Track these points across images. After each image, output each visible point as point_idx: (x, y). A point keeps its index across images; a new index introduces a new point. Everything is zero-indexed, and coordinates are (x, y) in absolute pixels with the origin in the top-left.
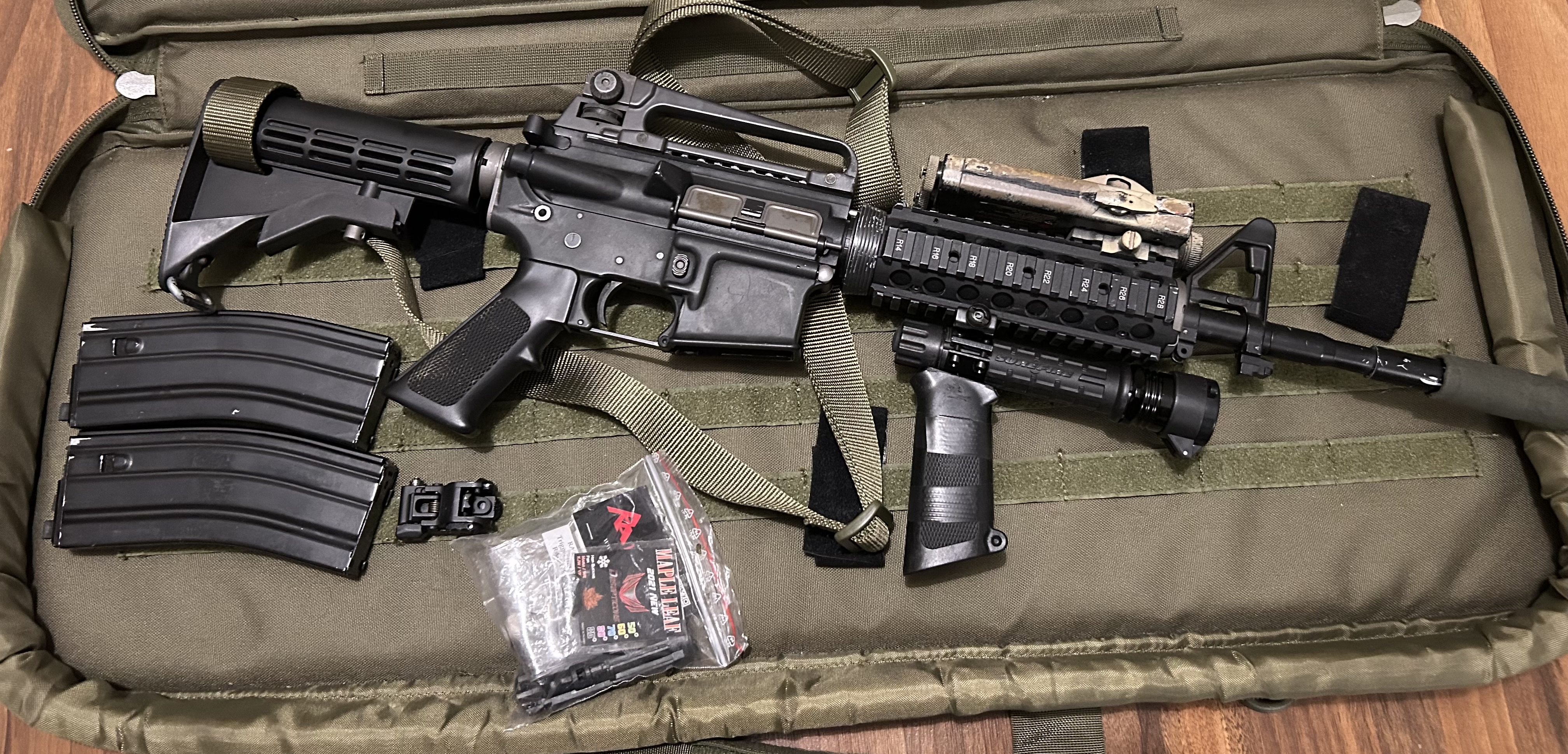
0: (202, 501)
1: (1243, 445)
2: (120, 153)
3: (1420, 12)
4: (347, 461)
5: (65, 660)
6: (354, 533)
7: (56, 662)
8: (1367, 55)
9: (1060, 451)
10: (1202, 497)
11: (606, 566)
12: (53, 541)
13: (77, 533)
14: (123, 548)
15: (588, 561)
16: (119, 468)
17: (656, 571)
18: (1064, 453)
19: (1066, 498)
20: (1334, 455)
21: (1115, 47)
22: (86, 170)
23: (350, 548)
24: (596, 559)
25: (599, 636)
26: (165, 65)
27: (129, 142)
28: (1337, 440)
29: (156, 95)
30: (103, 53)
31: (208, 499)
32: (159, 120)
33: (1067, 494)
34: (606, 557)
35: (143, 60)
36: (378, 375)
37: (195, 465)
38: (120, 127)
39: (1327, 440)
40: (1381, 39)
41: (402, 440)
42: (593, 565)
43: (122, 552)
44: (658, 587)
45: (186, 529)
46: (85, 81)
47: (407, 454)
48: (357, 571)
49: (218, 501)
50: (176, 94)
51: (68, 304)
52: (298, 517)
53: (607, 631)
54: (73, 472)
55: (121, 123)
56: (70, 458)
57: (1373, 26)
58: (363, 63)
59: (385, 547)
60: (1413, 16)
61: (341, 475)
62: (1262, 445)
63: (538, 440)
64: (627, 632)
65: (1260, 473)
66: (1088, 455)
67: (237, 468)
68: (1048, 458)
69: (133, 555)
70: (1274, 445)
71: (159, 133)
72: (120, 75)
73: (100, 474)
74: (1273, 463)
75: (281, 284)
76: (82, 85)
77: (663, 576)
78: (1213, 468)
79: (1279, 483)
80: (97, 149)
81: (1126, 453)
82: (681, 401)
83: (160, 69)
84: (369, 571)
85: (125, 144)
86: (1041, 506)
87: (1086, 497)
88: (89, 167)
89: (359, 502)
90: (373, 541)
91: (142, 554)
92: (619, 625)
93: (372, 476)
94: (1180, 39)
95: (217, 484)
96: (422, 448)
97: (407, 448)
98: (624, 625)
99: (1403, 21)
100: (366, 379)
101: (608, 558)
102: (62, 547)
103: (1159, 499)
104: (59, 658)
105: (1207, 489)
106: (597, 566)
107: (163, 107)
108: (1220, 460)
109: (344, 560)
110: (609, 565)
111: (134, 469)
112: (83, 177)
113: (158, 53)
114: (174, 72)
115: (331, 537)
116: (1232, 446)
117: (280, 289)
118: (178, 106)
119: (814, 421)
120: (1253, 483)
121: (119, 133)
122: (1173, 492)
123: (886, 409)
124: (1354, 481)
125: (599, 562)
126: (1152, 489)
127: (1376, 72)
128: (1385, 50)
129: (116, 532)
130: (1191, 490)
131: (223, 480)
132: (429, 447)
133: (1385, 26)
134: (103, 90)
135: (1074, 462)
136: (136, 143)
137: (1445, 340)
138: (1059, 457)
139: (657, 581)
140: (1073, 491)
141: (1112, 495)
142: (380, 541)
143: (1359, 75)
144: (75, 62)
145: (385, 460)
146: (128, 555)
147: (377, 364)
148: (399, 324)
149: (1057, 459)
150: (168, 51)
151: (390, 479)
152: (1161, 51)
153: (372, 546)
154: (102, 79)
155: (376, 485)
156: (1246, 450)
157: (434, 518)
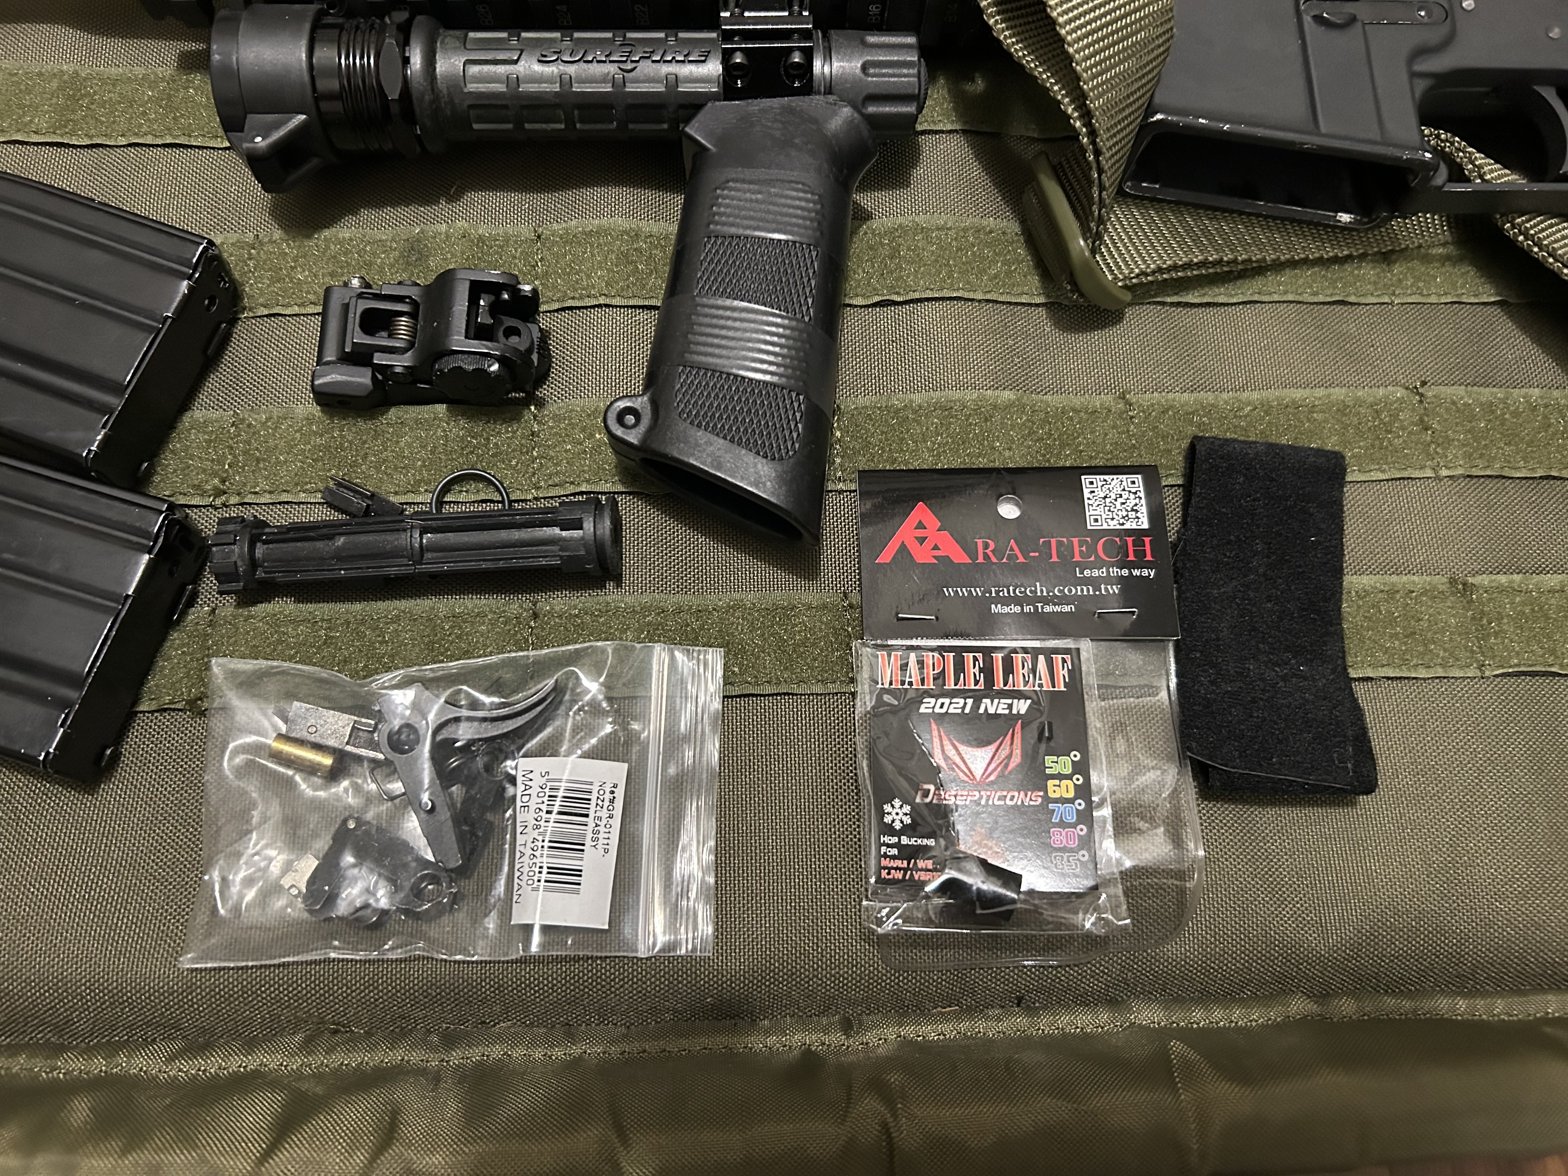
11: (907, 809)
15: (895, 851)
17: (928, 694)
23: (62, 705)
24: (889, 830)
25: (1074, 844)
34: (887, 808)
36: (170, 311)
42: (905, 840)
44: (964, 694)
47: (233, 511)
53: (1062, 824)
59: (162, 718)
63: (539, 493)
64: (1069, 777)
77: (940, 677)
82: (868, 424)
89: (97, 597)
92: (1051, 795)
96: (270, 498)
97: (234, 499)
98: (1050, 783)
101: (890, 801)
106: (906, 830)
110: (905, 802)
125: (898, 826)
132: (286, 497)
139: (953, 694)
142: (155, 705)
147: (172, 287)
155: (142, 558)
157: (403, 351)
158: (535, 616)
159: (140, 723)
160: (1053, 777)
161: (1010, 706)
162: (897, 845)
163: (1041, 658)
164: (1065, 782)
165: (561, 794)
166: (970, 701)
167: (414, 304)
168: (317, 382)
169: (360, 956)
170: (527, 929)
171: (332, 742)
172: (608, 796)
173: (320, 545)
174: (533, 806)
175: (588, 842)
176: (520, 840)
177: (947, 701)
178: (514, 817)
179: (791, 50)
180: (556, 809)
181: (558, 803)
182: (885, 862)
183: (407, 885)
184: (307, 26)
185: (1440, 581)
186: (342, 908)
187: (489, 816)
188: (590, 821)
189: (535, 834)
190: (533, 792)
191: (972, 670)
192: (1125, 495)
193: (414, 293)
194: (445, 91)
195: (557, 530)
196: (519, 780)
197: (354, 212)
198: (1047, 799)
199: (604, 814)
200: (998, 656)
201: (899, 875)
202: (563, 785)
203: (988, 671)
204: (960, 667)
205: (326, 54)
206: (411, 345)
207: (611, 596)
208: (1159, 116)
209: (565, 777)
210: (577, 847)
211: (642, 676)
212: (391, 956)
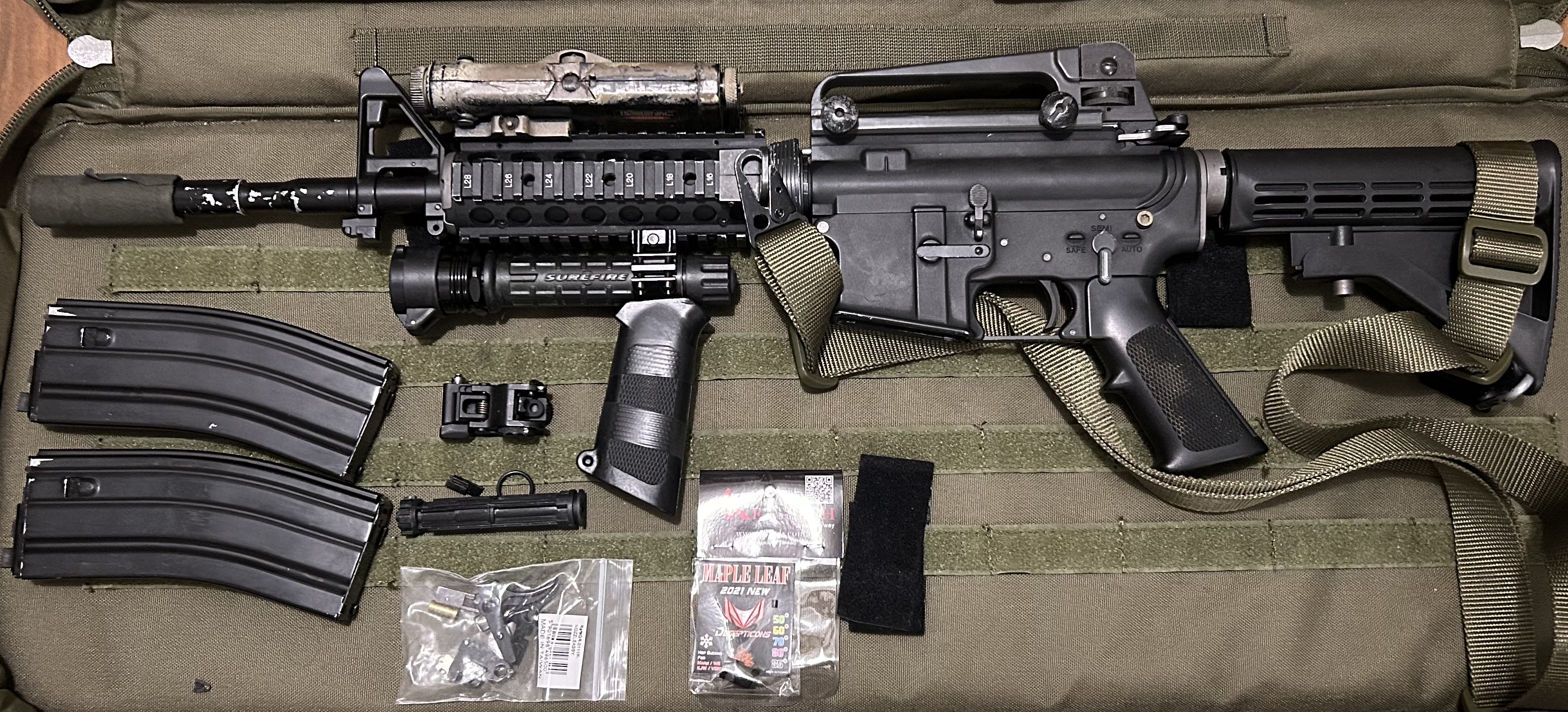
0: (179, 533)
1: (1322, 521)
2: (73, 131)
3: (1561, 35)
4: (338, 496)
5: (27, 699)
6: (346, 576)
7: (18, 701)
8: (1496, 80)
9: (1121, 519)
10: (1273, 575)
12: (13, 570)
13: (42, 564)
14: (90, 580)
15: (704, 658)
16: (86, 494)
17: (725, 585)
18: (1126, 521)
19: (1124, 570)
20: (1419, 536)
21: (1212, 60)
22: (33, 148)
23: (342, 593)
24: (702, 648)
25: (782, 656)
26: (124, 30)
27: (83, 117)
28: (1423, 520)
29: (113, 64)
30: (53, 12)
31: (185, 532)
32: (117, 93)
33: (1126, 566)
34: (702, 638)
35: (98, 21)
36: (373, 402)
37: (170, 494)
38: (71, 99)
39: (1413, 519)
40: (1514, 63)
41: (397, 474)
42: (709, 653)
43: (87, 584)
44: (741, 585)
45: (164, 563)
46: (30, 42)
47: (402, 489)
48: (349, 615)
49: (197, 535)
50: (136, 63)
51: (20, 304)
52: (285, 556)
53: (778, 647)
54: (35, 495)
55: (72, 94)
56: (30, 480)
57: (1507, 48)
58: (352, 37)
59: (376, 590)
60: (1553, 40)
61: (333, 512)
62: (1342, 521)
63: (547, 481)
64: (783, 625)
65: (1337, 551)
66: (1152, 525)
67: (217, 500)
68: (1109, 526)
69: (101, 587)
70: (1356, 521)
71: (116, 107)
72: (72, 40)
73: (63, 500)
74: (1352, 542)
75: (259, 292)
76: (27, 47)
77: (731, 577)
78: (1287, 544)
79: (1358, 564)
80: (46, 123)
81: (1192, 524)
82: (707, 445)
83: (118, 34)
84: (360, 615)
85: (78, 119)
86: (1098, 578)
87: (1147, 570)
88: (37, 144)
89: (352, 543)
90: (364, 584)
91: (111, 586)
92: (775, 633)
93: (364, 515)
94: (1288, 55)
95: (195, 516)
96: (420, 483)
97: (403, 484)
98: (775, 628)
99: (1543, 43)
100: (360, 406)
101: (703, 635)
102: (24, 578)
103: (1227, 574)
104: (19, 695)
105: (1279, 567)
106: (710, 648)
107: (120, 77)
108: (1295, 537)
109: (335, 604)
110: (710, 635)
111: (104, 496)
112: (30, 155)
113: (113, 16)
114: (134, 39)
115: (321, 580)
116: (1310, 522)
117: (259, 297)
118: (138, 79)
119: (853, 473)
120: (1329, 563)
121: (69, 105)
122: (1241, 568)
123: (933, 464)
124: (1438, 564)
125: (706, 646)
126: (1219, 565)
127: (1505, 102)
128: (1517, 76)
129: (84, 563)
130: (1261, 568)
131: (200, 511)
132: (427, 483)
133: (1521, 48)
134: (51, 53)
135: (1136, 532)
136: (91, 118)
137: (1552, 414)
138: (1120, 526)
139: (736, 585)
140: (1133, 563)
141: (1174, 570)
142: (373, 585)
143: (1486, 104)
144: (17, 19)
145: (380, 496)
146: (95, 587)
147: (373, 390)
148: (394, 343)
149: (1117, 528)
150: (126, 12)
151: (384, 516)
152: (1264, 67)
153: (363, 589)
154: (49, 41)
155: (370, 524)
156: (1325, 526)
157: (483, 420)
158: (546, 543)
159: (367, 591)
160: (776, 625)
161: (761, 591)
162: (706, 655)
163: (777, 568)
164: (781, 627)
165: (557, 631)
166: (743, 588)
167: (486, 394)
168: (443, 433)
169: (472, 700)
170: (545, 689)
171: (455, 604)
172: (579, 631)
173: (447, 513)
174: (546, 635)
175: (570, 652)
176: (540, 650)
177: (733, 588)
178: (538, 640)
179: (665, 282)
180: (555, 638)
181: (557, 635)
182: (699, 663)
183: (492, 671)
184: (436, 261)
185: (977, 528)
186: (465, 680)
187: (526, 638)
188: (571, 642)
189: (547, 648)
190: (546, 629)
191: (746, 573)
192: (825, 486)
193: (487, 389)
194: (500, 295)
195: (555, 508)
196: (540, 623)
197: (453, 328)
198: (772, 635)
199: (577, 639)
200: (758, 567)
201: (704, 668)
202: (559, 627)
203: (752, 574)
204: (740, 572)
205: (445, 277)
206: (487, 416)
207: (582, 534)
208: (840, 312)
209: (560, 623)
210: (565, 654)
211: (595, 574)
212: (485, 700)
